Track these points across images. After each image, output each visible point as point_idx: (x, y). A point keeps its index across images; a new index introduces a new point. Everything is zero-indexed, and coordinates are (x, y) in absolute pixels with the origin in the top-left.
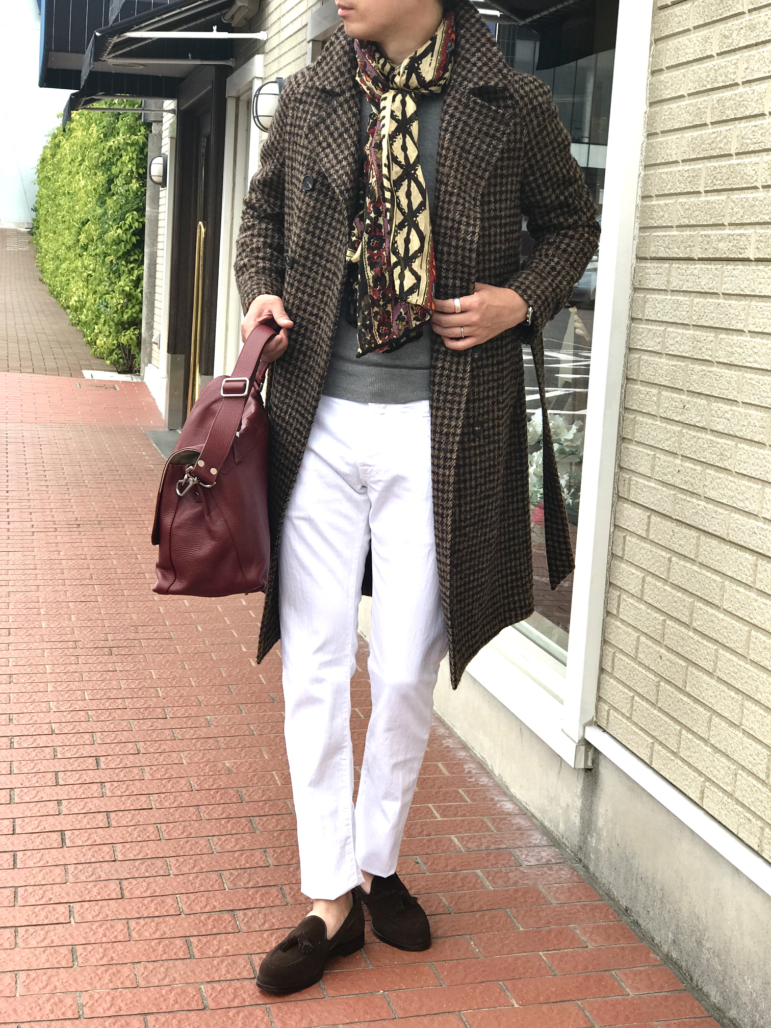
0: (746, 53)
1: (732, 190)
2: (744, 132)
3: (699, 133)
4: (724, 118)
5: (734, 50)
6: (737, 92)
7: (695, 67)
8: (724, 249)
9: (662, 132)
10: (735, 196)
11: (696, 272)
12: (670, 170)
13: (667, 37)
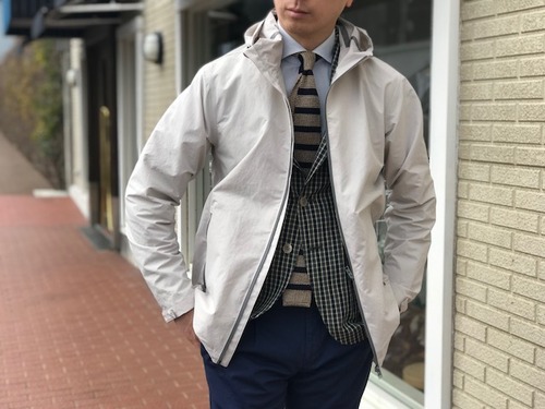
3: (510, 83)
4: (533, 74)
8: (541, 160)
9: (475, 80)
11: (516, 173)
12: (485, 105)
13: (473, 19)
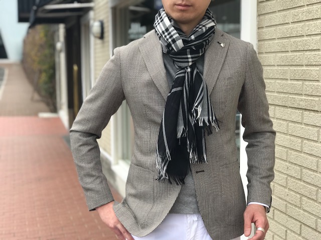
0: (307, 23)
1: (305, 80)
2: (309, 56)
3: (285, 54)
4: (298, 49)
5: (301, 21)
6: (303, 39)
7: (280, 27)
8: (303, 105)
9: (266, 53)
10: (307, 83)
11: (289, 112)
12: (271, 68)
